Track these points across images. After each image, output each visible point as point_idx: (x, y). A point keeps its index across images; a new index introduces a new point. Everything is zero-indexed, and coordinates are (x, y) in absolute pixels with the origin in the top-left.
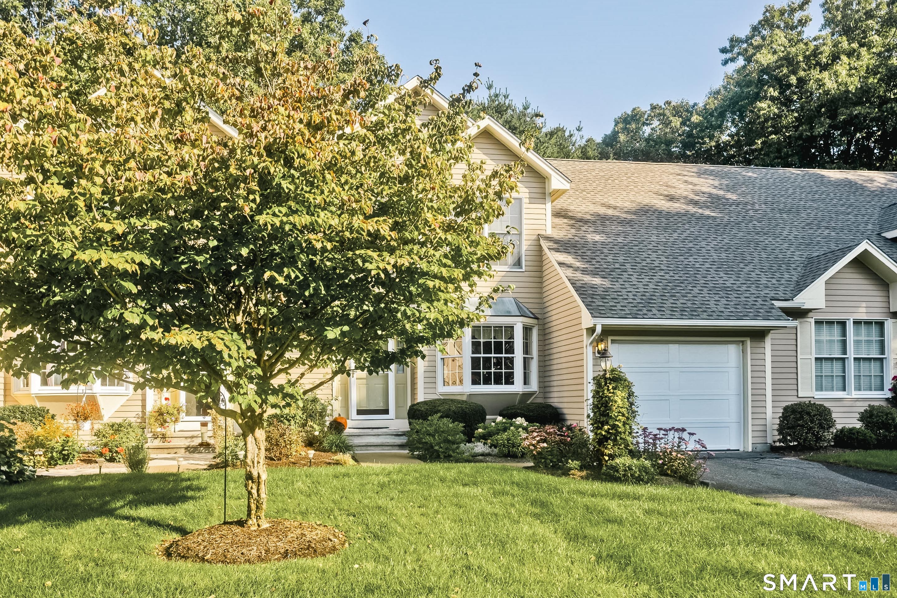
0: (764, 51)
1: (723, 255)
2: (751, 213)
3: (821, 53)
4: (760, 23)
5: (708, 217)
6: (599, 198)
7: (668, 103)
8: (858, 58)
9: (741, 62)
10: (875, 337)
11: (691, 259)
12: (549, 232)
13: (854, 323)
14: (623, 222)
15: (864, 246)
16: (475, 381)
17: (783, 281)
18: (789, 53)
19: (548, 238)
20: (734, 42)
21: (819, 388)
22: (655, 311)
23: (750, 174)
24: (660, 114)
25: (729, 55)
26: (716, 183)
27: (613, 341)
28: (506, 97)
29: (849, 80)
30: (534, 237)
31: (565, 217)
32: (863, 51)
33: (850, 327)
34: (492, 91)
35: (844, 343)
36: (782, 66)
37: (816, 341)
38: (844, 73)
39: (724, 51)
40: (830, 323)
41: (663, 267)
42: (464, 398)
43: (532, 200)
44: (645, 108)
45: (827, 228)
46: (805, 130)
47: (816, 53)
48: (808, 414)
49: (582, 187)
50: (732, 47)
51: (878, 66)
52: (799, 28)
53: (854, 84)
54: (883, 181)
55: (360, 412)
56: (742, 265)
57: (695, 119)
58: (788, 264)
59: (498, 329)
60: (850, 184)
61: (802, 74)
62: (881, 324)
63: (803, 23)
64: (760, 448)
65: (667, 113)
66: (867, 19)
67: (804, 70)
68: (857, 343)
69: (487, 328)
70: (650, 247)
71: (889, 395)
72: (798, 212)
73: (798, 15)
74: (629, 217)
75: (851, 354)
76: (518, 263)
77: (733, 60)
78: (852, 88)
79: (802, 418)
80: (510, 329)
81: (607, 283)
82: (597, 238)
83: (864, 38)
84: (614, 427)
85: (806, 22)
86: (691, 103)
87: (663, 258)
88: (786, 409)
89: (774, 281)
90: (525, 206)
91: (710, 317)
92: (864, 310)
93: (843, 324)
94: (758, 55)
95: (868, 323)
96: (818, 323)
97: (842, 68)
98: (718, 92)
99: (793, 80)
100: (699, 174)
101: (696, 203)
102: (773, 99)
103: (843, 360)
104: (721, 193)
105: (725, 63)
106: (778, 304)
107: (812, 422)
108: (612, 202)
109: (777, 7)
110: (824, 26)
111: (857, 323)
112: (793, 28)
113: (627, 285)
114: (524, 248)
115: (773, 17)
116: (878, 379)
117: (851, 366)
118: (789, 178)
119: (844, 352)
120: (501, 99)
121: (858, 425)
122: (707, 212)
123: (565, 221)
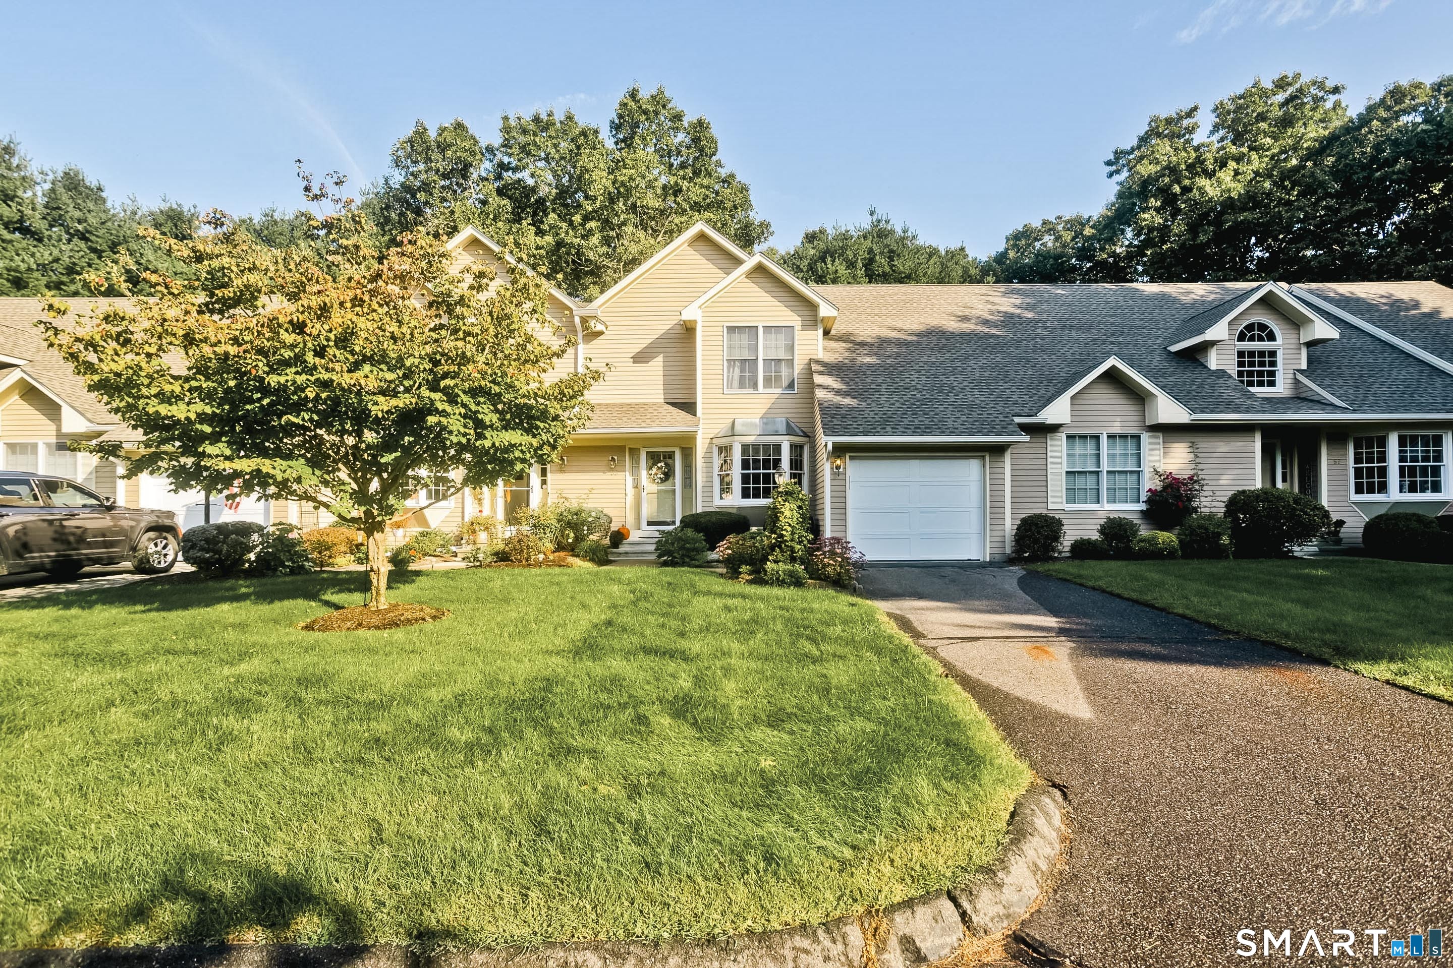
0: (1145, 161)
1: (987, 374)
2: (1039, 331)
3: (1204, 160)
4: (1146, 133)
5: (992, 336)
6: (889, 322)
7: (1060, 218)
8: (1249, 162)
9: (1125, 174)
10: (1131, 451)
11: (952, 378)
12: (821, 355)
13: (1109, 437)
14: (900, 343)
15: (1112, 361)
16: (745, 494)
17: (1036, 398)
18: (1170, 162)
19: (818, 362)
20: (1119, 154)
21: (1071, 500)
22: (889, 429)
23: (1059, 291)
24: (1050, 230)
25: (1114, 168)
26: (1018, 302)
27: (851, 458)
28: (887, 222)
29: (1233, 185)
30: (806, 361)
31: (845, 341)
32: (1254, 155)
33: (1104, 440)
34: (875, 217)
35: (1098, 456)
36: (1164, 175)
37: (1068, 455)
38: (1228, 179)
39: (1109, 163)
40: (1083, 437)
41: (919, 387)
42: (734, 511)
43: (804, 327)
44: (1036, 224)
45: (1112, 343)
46: (1188, 239)
47: (1200, 161)
48: (1036, 525)
49: (877, 311)
50: (1117, 159)
51: (1272, 169)
52: (1187, 136)
53: (1237, 189)
54: (1202, 292)
55: (650, 523)
56: (1001, 383)
57: (1088, 231)
58: (1050, 381)
59: (766, 447)
60: (1164, 297)
61: (1187, 182)
62: (1137, 438)
63: (1191, 130)
64: (997, 558)
65: (1060, 227)
66: (1257, 121)
67: (1190, 179)
68: (1112, 457)
69: (756, 447)
70: (917, 367)
71: (1143, 507)
72: (1089, 328)
73: (1185, 123)
74: (910, 338)
75: (1105, 467)
76: (791, 386)
77: (1117, 172)
78: (1234, 194)
79: (1030, 530)
80: (778, 448)
81: (853, 402)
82: (867, 360)
83: (1255, 141)
84: (782, 536)
85: (1193, 128)
86: (1086, 216)
87: (924, 378)
88: (1023, 520)
89: (1026, 398)
90: (796, 333)
91: (943, 433)
92: (1118, 424)
93: (1097, 438)
94: (1138, 167)
95: (1123, 437)
96: (1069, 437)
97: (1226, 176)
98: (1113, 205)
99: (1177, 189)
100: (1005, 294)
101: (986, 322)
102: (1157, 210)
103: (1097, 473)
104: (1018, 311)
105: (1110, 175)
106: (1018, 420)
107: (1039, 533)
108: (900, 325)
109: (1163, 116)
110: (1212, 133)
111: (1111, 437)
112: (1179, 137)
113: (873, 405)
114: (796, 372)
115: (1158, 127)
116: (1135, 491)
117: (1104, 477)
118: (1100, 293)
119: (1098, 465)
120: (882, 225)
121: (1095, 536)
122: (994, 331)
123: (844, 345)
